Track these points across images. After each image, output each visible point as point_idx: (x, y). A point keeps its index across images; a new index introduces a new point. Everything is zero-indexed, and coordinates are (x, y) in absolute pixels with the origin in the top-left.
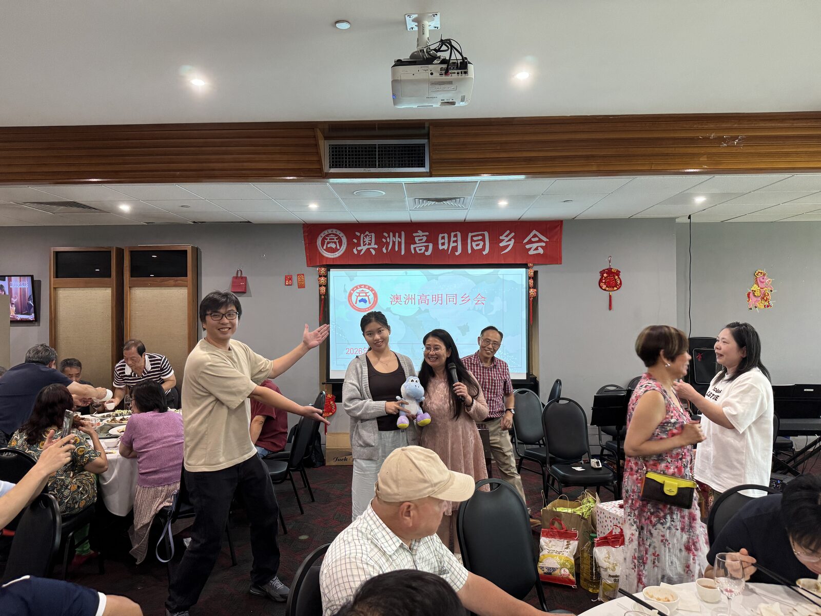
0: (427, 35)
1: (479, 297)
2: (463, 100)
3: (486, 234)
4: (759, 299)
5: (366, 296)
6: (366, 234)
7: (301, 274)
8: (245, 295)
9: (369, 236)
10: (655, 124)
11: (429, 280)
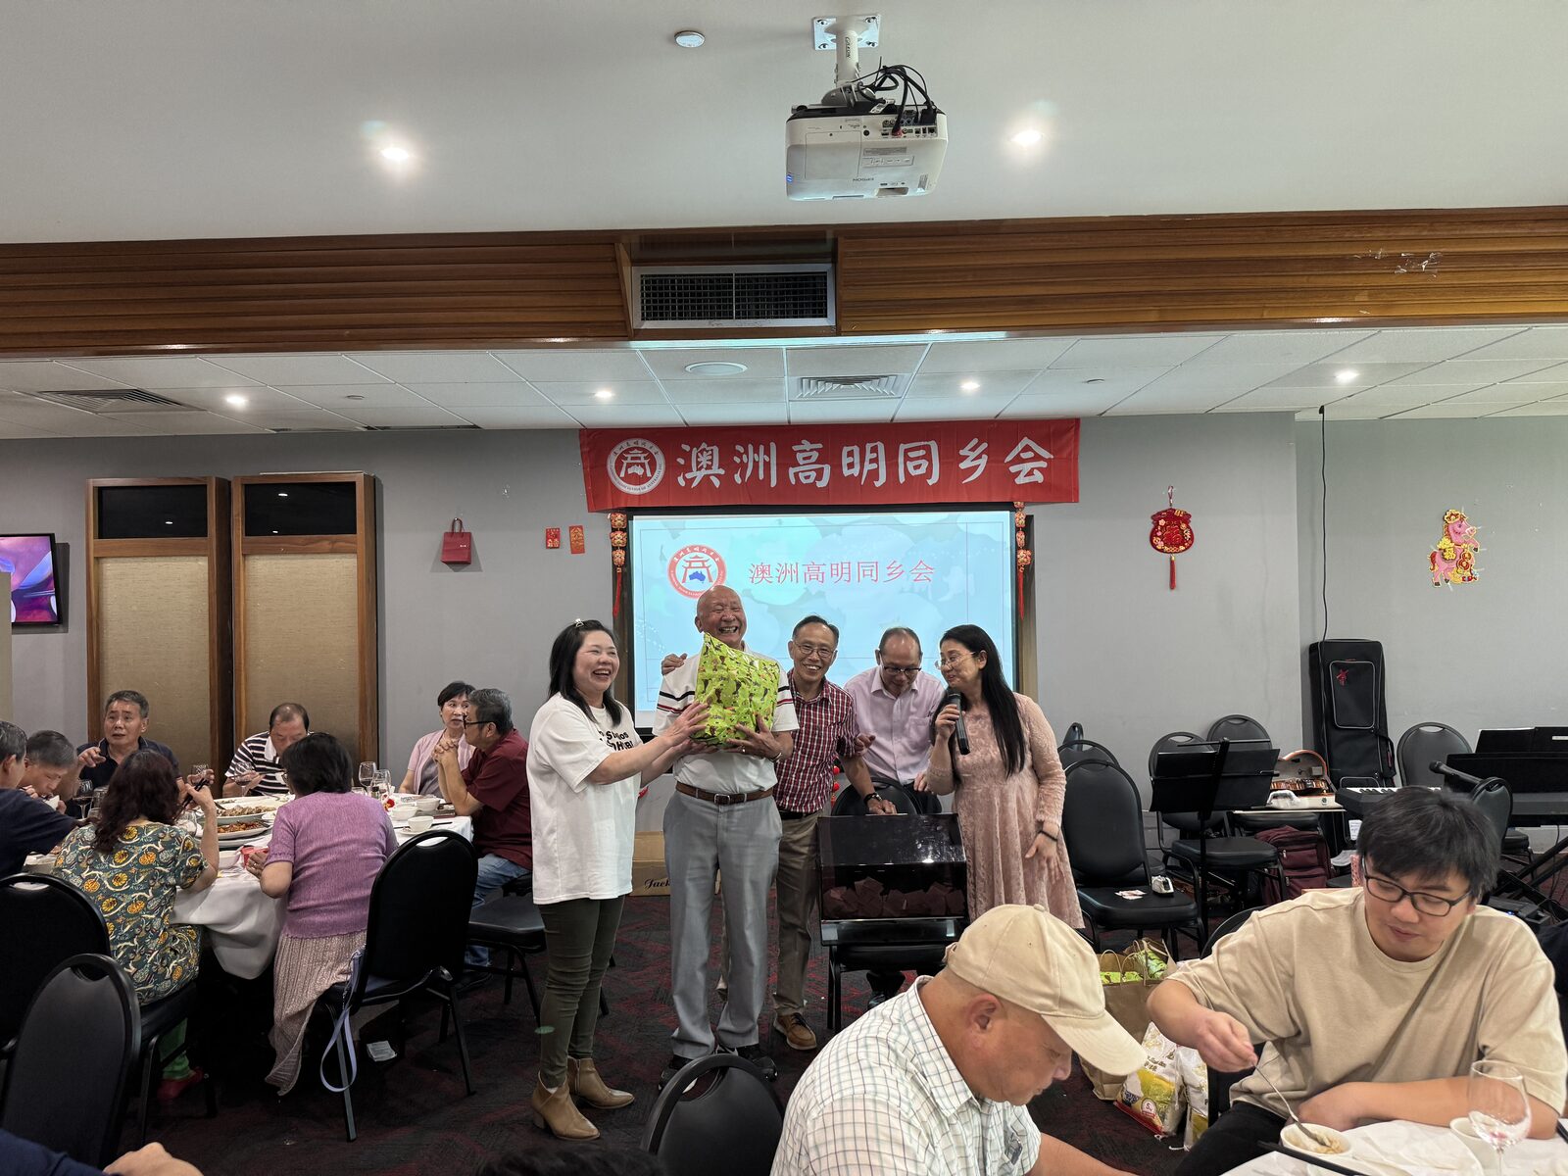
0: (855, 58)
1: (922, 566)
2: (922, 185)
3: (933, 445)
4: (1454, 565)
5: (704, 567)
6: (702, 447)
7: (576, 527)
8: (469, 567)
9: (707, 451)
10: (1271, 230)
11: (824, 535)
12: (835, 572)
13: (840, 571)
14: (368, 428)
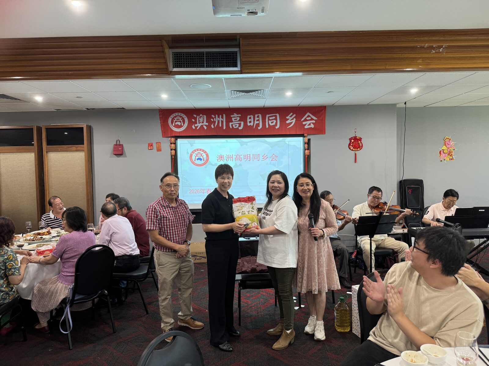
1: (274, 156)
2: (263, 11)
3: (278, 115)
4: (447, 155)
5: (201, 156)
6: (200, 116)
7: (158, 142)
8: (122, 156)
9: (202, 117)
10: (389, 37)
11: (241, 145)
12: (245, 158)
13: (247, 157)
14: (87, 109)
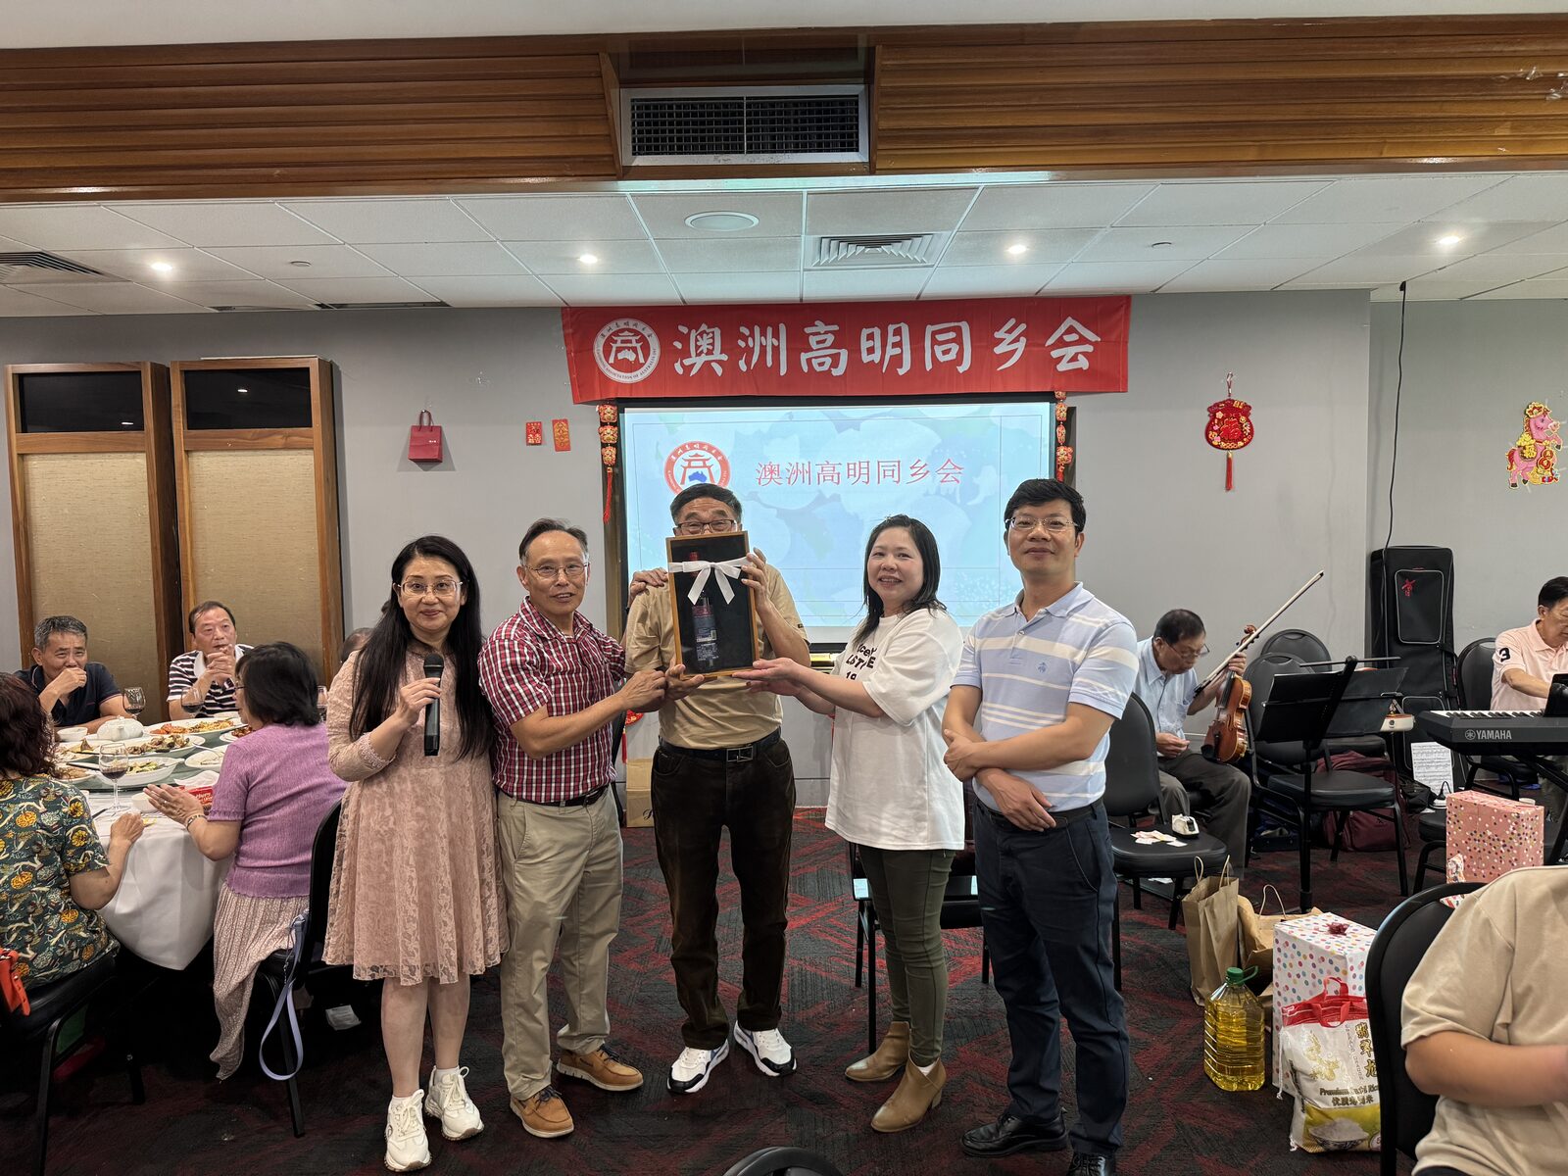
1: (949, 465)
3: (965, 327)
4: (1533, 464)
5: (705, 466)
6: (702, 329)
7: (560, 421)
8: (439, 466)
9: (708, 334)
11: (840, 430)
12: (852, 472)
13: (858, 471)
14: (321, 305)
